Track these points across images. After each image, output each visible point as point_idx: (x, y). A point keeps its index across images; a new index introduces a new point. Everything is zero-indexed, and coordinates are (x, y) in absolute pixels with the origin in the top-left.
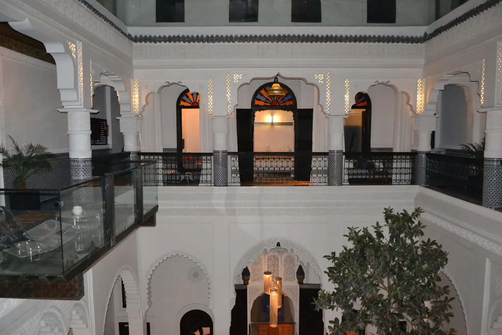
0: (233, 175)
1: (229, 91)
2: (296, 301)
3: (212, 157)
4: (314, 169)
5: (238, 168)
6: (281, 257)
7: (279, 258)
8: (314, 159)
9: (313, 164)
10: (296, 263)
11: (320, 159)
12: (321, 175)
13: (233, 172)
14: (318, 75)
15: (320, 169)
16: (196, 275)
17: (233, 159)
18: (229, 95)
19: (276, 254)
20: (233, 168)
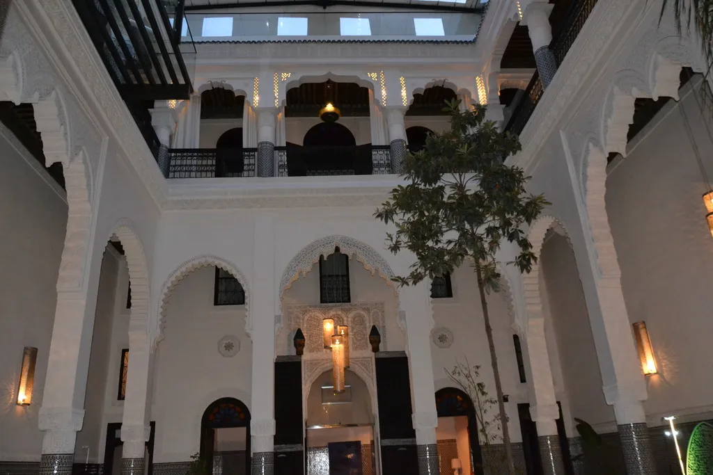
0: (281, 170)
1: (276, 87)
2: (372, 379)
3: (256, 153)
4: (375, 162)
5: (286, 163)
6: (347, 317)
7: (345, 319)
8: (374, 153)
9: (373, 157)
10: (368, 325)
11: (381, 152)
12: (384, 169)
13: (280, 167)
14: (371, 73)
15: (382, 162)
16: (229, 347)
17: (280, 154)
18: (276, 91)
19: (340, 313)
20: (280, 163)
